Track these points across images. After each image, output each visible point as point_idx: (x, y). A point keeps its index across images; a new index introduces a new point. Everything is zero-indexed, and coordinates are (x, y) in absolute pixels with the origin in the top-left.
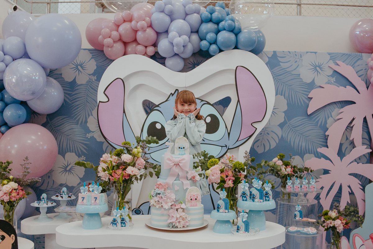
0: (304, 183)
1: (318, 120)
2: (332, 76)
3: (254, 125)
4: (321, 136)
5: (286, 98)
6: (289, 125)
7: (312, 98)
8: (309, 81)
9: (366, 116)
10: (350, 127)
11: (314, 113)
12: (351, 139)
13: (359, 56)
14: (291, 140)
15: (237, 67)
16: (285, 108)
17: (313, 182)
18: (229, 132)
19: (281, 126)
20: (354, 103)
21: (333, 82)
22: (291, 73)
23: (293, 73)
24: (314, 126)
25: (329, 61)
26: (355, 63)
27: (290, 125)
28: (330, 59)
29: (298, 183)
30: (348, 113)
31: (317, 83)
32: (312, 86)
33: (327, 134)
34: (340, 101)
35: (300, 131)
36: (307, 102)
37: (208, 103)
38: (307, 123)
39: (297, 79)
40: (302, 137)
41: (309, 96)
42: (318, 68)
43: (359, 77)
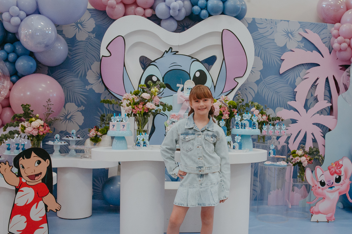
0: (277, 128)
1: (289, 79)
2: (301, 42)
3: (236, 79)
4: (291, 93)
5: (262, 59)
6: (264, 82)
7: (284, 60)
8: (282, 45)
9: (328, 77)
10: (314, 85)
11: (285, 73)
12: (315, 95)
13: (324, 26)
14: (266, 95)
15: (224, 30)
16: (261, 68)
17: (284, 128)
18: (215, 85)
19: (258, 82)
20: (319, 65)
21: (302, 47)
22: (267, 38)
23: (269, 37)
24: (285, 84)
25: (299, 28)
26: (320, 32)
27: (265, 82)
28: (300, 27)
29: (271, 128)
30: (313, 73)
31: (289, 47)
32: (284, 49)
33: (295, 90)
34: (307, 63)
35: (272, 88)
36: (280, 63)
37: (198, 60)
38: (280, 81)
39: (271, 43)
40: (274, 92)
41: (282, 58)
42: (289, 35)
43: (324, 43)
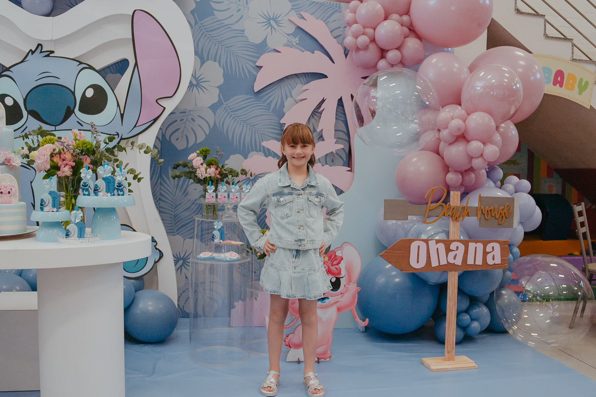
0: (233, 190)
1: (271, 102)
2: (294, 35)
3: (160, 102)
4: (275, 126)
5: (222, 66)
6: (225, 108)
7: (262, 67)
8: (258, 41)
9: (341, 97)
10: (317, 112)
11: (265, 91)
12: (318, 130)
13: (336, 6)
14: (229, 131)
15: (135, 11)
16: (221, 81)
17: (247, 189)
18: (122, 113)
19: (214, 108)
20: (326, 77)
21: (294, 44)
22: (230, 27)
23: (234, 27)
24: (264, 110)
25: (290, 11)
26: (329, 17)
27: (228, 107)
28: (292, 9)
29: (223, 190)
30: (314, 91)
31: (271, 45)
32: (262, 48)
33: (282, 121)
34: (304, 73)
35: (242, 117)
36: (255, 73)
37: (91, 68)
38: (256, 105)
39: (239, 36)
40: (245, 125)
41: (257, 64)
42: (272, 22)
43: (335, 38)
